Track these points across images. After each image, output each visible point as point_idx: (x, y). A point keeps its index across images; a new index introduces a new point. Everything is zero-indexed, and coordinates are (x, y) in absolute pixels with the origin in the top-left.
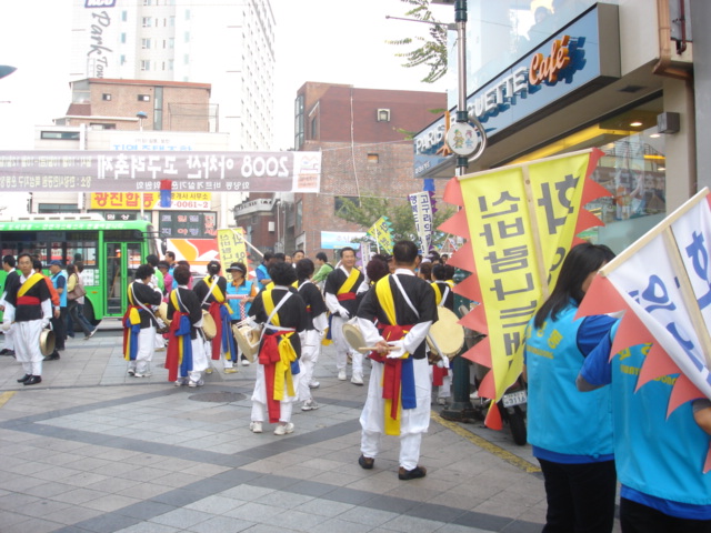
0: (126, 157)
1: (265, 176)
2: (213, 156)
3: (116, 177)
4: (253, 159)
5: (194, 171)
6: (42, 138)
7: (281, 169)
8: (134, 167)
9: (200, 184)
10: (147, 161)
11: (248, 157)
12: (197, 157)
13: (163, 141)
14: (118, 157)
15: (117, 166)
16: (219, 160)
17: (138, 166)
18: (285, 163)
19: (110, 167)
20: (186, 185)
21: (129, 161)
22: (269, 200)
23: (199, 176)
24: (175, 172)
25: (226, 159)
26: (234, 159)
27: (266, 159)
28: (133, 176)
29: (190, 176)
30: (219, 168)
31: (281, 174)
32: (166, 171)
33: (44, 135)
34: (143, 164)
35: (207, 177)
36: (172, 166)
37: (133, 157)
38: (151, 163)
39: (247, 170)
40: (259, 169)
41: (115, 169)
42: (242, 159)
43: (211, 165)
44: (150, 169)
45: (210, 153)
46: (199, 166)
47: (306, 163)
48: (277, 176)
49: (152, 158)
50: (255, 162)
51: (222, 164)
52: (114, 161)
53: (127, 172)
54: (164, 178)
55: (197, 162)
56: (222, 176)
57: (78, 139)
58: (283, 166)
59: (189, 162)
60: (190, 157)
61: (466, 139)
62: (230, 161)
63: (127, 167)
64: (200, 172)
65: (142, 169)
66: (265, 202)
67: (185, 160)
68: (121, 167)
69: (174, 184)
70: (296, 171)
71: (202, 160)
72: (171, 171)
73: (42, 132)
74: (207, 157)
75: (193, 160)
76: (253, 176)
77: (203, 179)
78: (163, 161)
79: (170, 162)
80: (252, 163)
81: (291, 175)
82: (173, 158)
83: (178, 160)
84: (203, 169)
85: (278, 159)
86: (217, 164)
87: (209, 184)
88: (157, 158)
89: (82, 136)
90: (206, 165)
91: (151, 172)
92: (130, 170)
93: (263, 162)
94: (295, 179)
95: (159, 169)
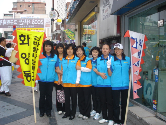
0: (5, 20)
1: (38, 24)
2: (25, 20)
3: (3, 25)
4: (35, 20)
5: (21, 23)
6: (5, 16)
7: (41, 23)
8: (7, 22)
9: (22, 26)
10: (10, 21)
11: (33, 20)
12: (21, 20)
13: (32, 16)
14: (4, 20)
15: (3, 22)
16: (27, 21)
17: (8, 22)
18: (42, 21)
19: (2, 23)
20: (19, 26)
21: (6, 21)
22: (60, 31)
23: (22, 24)
24: (17, 23)
25: (28, 20)
26: (30, 20)
27: (38, 20)
28: (7, 25)
29: (20, 24)
30: (27, 23)
31: (41, 24)
32: (14, 23)
33: (5, 15)
34: (9, 22)
35: (24, 24)
36: (16, 22)
37: (7, 20)
38: (11, 22)
39: (33, 23)
40: (36, 22)
41: (3, 23)
42: (32, 20)
43: (25, 22)
44: (11, 23)
45: (25, 19)
46: (22, 22)
47: (47, 21)
48: (40, 24)
49: (11, 20)
51: (27, 22)
52: (3, 21)
53: (6, 24)
54: (14, 25)
55: (22, 21)
56: (28, 24)
57: (13, 16)
58: (42, 22)
59: (20, 21)
60: (20, 20)
61: (53, 15)
62: (29, 21)
63: (6, 22)
64: (22, 23)
65: (9, 23)
66: (59, 31)
67: (19, 21)
68: (4, 23)
69: (17, 26)
70: (45, 23)
71: (23, 21)
72: (16, 23)
73: (5, 14)
74: (24, 20)
75: (21, 21)
76: (35, 24)
77: (23, 25)
78: (14, 21)
79: (15, 21)
80: (34, 21)
81: (44, 24)
82: (16, 20)
83: (17, 21)
84: (23, 23)
85: (41, 20)
86: (26, 22)
87: (25, 26)
88: (12, 20)
89: (14, 15)
90: (24, 22)
91: (11, 24)
92: (6, 23)
93: (37, 21)
94: (45, 25)
95: (13, 23)
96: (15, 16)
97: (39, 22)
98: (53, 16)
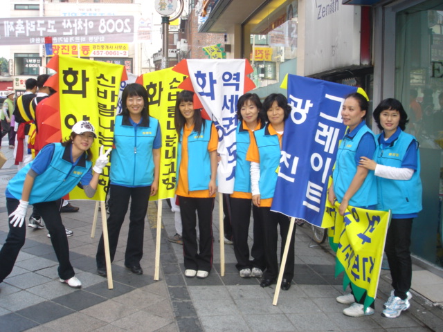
0: (22, 22)
1: (115, 32)
2: (80, 20)
3: (17, 35)
4: (106, 21)
5: (68, 30)
6: (15, 9)
7: (125, 27)
8: (28, 28)
9: (71, 39)
10: (36, 24)
11: (103, 20)
12: (69, 20)
13: (96, 10)
14: (17, 22)
15: (17, 28)
16: (84, 22)
17: (31, 27)
18: (128, 23)
19: (12, 29)
20: (63, 40)
21: (24, 24)
22: (174, 50)
23: (71, 33)
24: (55, 31)
25: (88, 21)
26: (93, 21)
27: (115, 21)
28: (28, 35)
29: (65, 33)
30: (84, 27)
31: (125, 31)
32: (49, 31)
33: (17, 7)
34: (34, 26)
35: (76, 34)
36: (53, 27)
37: (27, 21)
38: (39, 25)
39: (102, 28)
40: (111, 26)
41: (16, 30)
42: (99, 21)
43: (78, 25)
44: (38, 29)
45: (78, 18)
46: (71, 27)
47: (142, 23)
48: (123, 32)
49: (39, 22)
50: (108, 23)
51: (85, 25)
52: (15, 25)
53: (23, 32)
54: (47, 35)
55: (69, 24)
56: (86, 33)
57: (38, 9)
58: (127, 25)
59: (64, 24)
60: (65, 20)
61: (168, 4)
62: (91, 23)
63: (23, 28)
64: (71, 30)
65: (33, 30)
66: (172, 52)
67: (62, 22)
68: (20, 29)
69: (54, 39)
70: (136, 29)
71: (72, 22)
72: (52, 31)
73: (15, 5)
74: (76, 20)
75: (67, 22)
76: (107, 33)
77: (73, 35)
78: (46, 23)
79: (51, 24)
80: (106, 24)
81: (132, 31)
82: (53, 22)
83: (56, 22)
84: (73, 28)
85: (123, 20)
86: (82, 25)
87: (77, 38)
88: (43, 22)
89: (41, 8)
90: (75, 25)
91: (39, 32)
92: (25, 30)
93: (113, 22)
94: (136, 34)
95: (44, 29)
96: (44, 10)
97: (119, 26)
98: (167, 8)
